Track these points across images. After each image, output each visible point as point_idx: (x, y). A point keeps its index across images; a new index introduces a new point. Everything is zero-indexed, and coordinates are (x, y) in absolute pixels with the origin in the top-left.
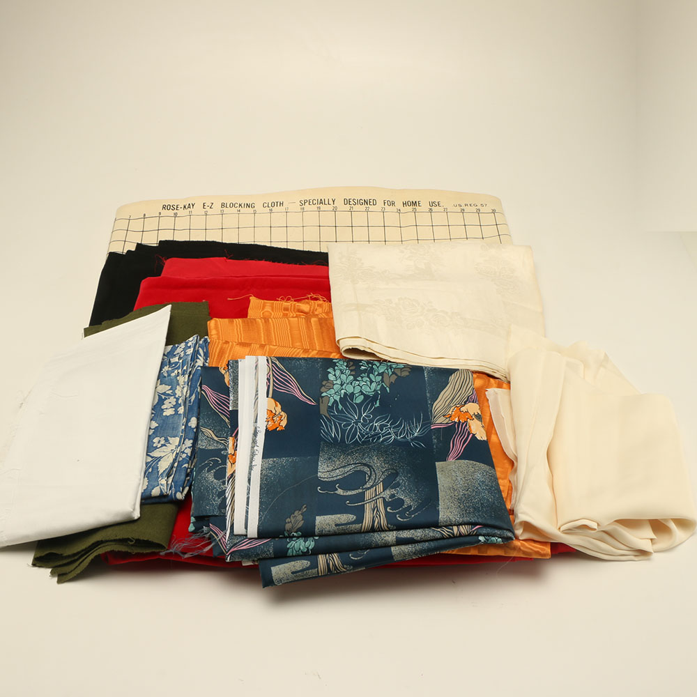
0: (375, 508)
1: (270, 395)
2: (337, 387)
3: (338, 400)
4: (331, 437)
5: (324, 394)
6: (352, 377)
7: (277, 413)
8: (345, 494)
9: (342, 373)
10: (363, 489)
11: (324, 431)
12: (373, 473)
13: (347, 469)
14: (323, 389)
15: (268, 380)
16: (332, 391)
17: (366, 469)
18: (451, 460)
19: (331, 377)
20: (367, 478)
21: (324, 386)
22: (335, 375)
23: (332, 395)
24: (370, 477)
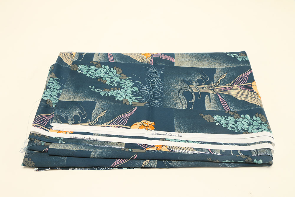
0: (203, 88)
1: (129, 127)
2: (127, 97)
3: (135, 98)
4: (159, 103)
5: (131, 104)
6: (122, 90)
7: (142, 124)
8: (194, 99)
9: (119, 94)
10: (192, 92)
11: (155, 105)
12: (184, 88)
13: (182, 98)
14: (127, 104)
15: (119, 127)
16: (130, 100)
17: (182, 91)
18: (174, 60)
19: (121, 99)
20: (187, 91)
21: (125, 103)
22: (120, 97)
23: (132, 100)
24: (186, 90)
